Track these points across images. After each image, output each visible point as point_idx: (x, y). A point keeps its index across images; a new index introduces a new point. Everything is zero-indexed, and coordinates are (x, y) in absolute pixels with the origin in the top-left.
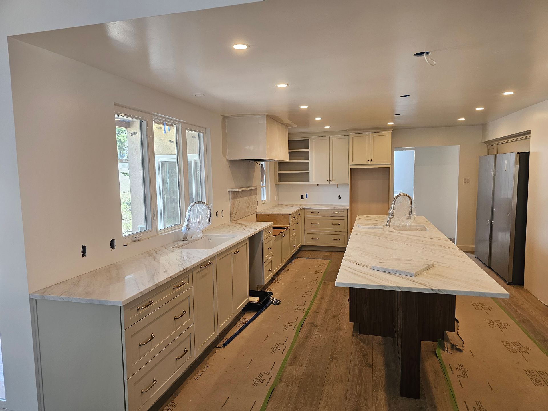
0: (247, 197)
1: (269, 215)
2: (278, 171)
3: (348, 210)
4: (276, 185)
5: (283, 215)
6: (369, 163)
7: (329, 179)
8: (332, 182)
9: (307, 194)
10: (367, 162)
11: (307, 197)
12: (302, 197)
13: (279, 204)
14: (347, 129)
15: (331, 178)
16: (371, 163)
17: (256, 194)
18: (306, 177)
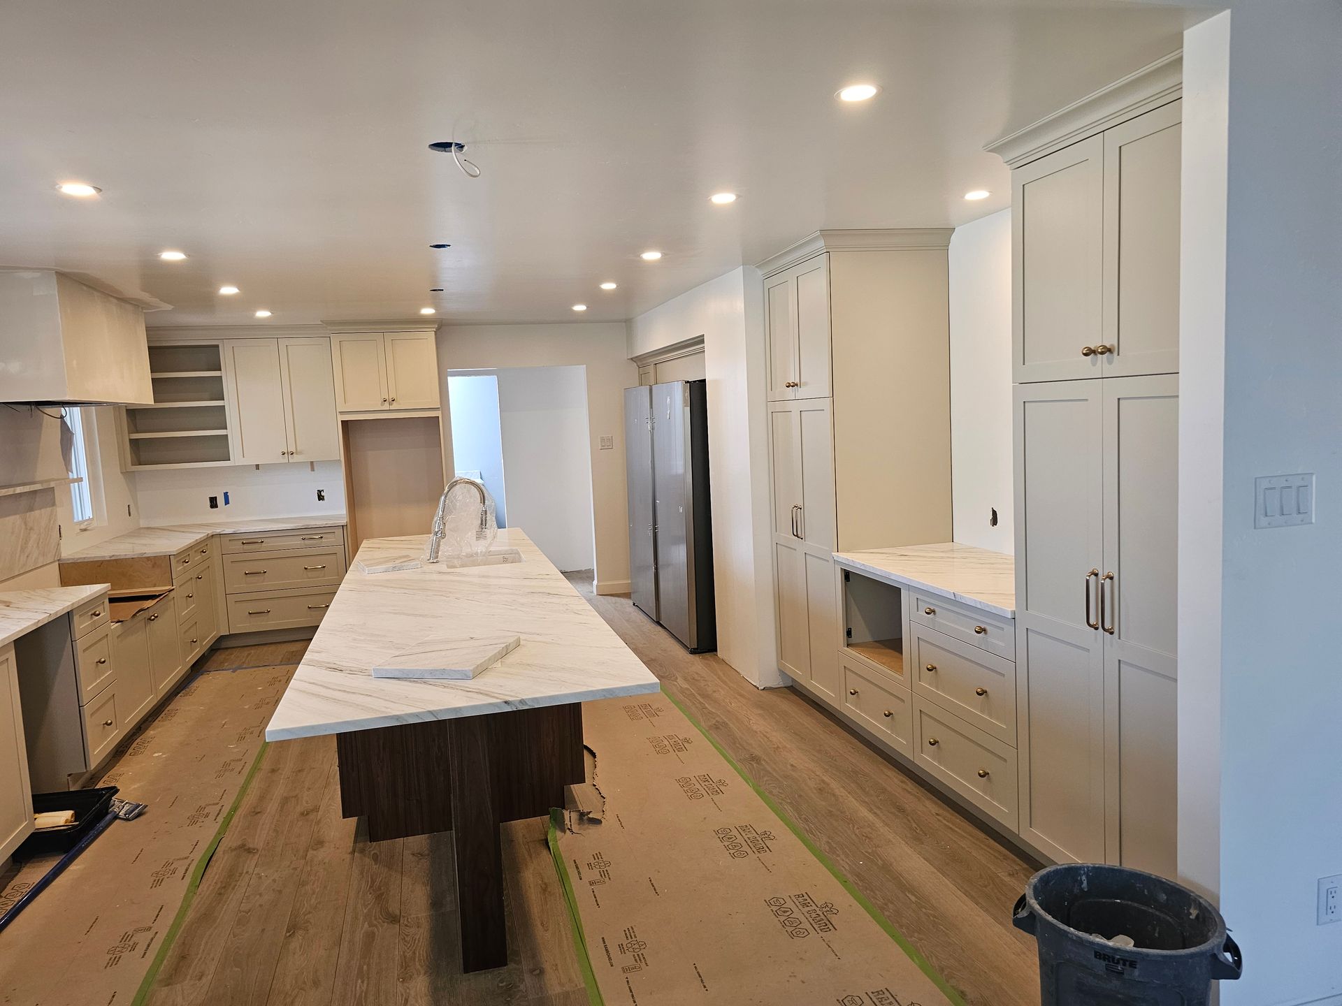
0: (18, 516)
1: (103, 561)
2: (129, 433)
3: (345, 528)
4: (125, 473)
5: (148, 559)
6: (386, 406)
7: (286, 451)
8: (296, 458)
9: (226, 495)
10: (382, 405)
11: (227, 502)
12: (213, 502)
13: (141, 526)
14: (321, 321)
15: (292, 449)
16: (393, 406)
17: (54, 504)
18: (219, 447)
